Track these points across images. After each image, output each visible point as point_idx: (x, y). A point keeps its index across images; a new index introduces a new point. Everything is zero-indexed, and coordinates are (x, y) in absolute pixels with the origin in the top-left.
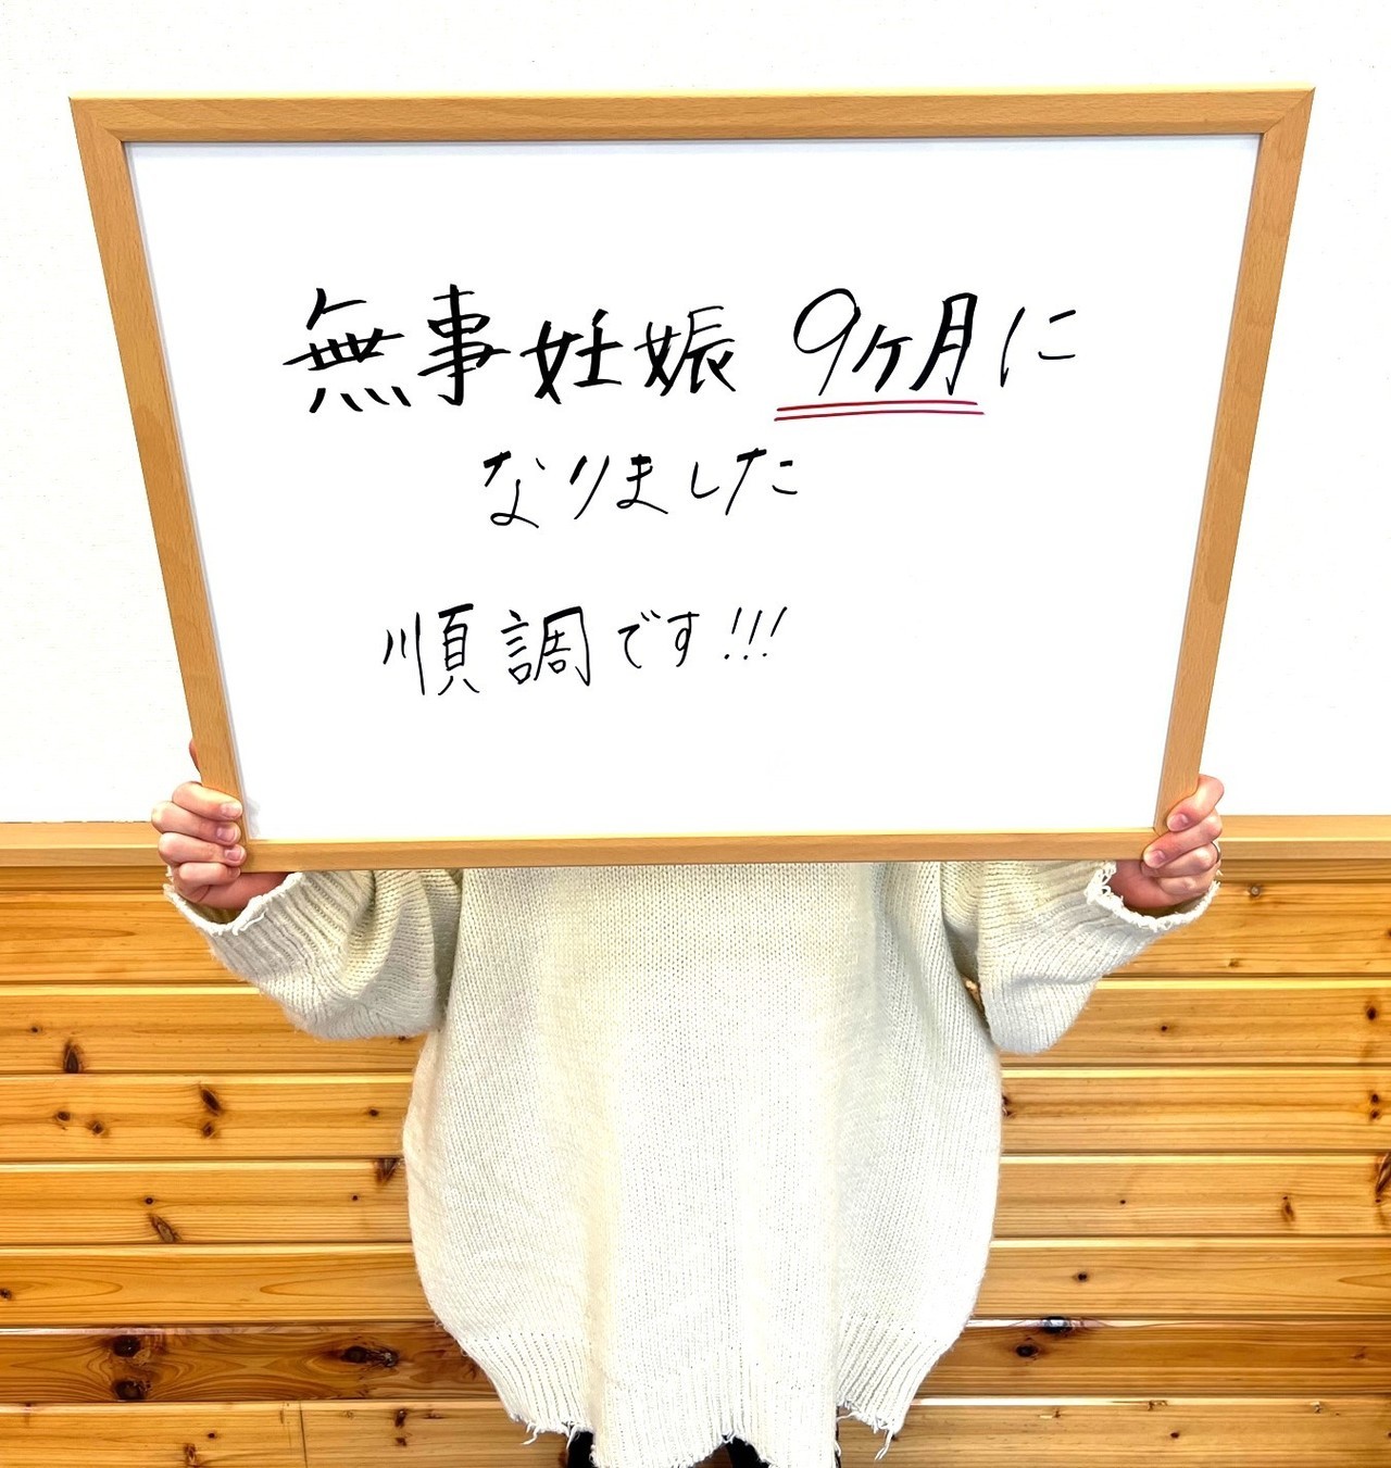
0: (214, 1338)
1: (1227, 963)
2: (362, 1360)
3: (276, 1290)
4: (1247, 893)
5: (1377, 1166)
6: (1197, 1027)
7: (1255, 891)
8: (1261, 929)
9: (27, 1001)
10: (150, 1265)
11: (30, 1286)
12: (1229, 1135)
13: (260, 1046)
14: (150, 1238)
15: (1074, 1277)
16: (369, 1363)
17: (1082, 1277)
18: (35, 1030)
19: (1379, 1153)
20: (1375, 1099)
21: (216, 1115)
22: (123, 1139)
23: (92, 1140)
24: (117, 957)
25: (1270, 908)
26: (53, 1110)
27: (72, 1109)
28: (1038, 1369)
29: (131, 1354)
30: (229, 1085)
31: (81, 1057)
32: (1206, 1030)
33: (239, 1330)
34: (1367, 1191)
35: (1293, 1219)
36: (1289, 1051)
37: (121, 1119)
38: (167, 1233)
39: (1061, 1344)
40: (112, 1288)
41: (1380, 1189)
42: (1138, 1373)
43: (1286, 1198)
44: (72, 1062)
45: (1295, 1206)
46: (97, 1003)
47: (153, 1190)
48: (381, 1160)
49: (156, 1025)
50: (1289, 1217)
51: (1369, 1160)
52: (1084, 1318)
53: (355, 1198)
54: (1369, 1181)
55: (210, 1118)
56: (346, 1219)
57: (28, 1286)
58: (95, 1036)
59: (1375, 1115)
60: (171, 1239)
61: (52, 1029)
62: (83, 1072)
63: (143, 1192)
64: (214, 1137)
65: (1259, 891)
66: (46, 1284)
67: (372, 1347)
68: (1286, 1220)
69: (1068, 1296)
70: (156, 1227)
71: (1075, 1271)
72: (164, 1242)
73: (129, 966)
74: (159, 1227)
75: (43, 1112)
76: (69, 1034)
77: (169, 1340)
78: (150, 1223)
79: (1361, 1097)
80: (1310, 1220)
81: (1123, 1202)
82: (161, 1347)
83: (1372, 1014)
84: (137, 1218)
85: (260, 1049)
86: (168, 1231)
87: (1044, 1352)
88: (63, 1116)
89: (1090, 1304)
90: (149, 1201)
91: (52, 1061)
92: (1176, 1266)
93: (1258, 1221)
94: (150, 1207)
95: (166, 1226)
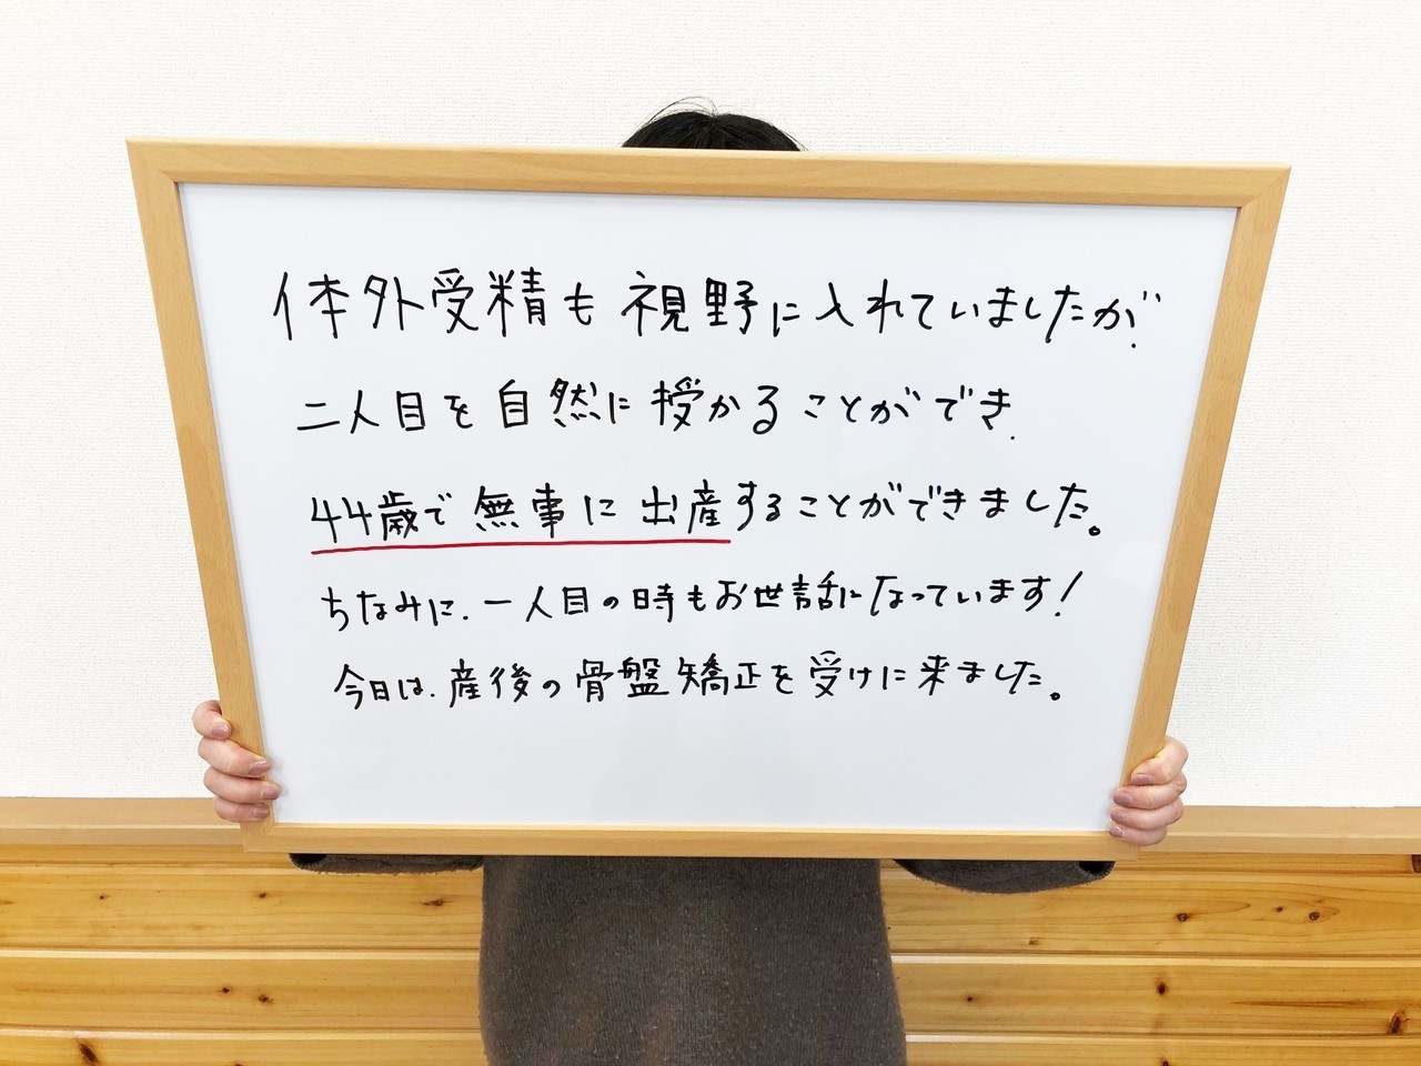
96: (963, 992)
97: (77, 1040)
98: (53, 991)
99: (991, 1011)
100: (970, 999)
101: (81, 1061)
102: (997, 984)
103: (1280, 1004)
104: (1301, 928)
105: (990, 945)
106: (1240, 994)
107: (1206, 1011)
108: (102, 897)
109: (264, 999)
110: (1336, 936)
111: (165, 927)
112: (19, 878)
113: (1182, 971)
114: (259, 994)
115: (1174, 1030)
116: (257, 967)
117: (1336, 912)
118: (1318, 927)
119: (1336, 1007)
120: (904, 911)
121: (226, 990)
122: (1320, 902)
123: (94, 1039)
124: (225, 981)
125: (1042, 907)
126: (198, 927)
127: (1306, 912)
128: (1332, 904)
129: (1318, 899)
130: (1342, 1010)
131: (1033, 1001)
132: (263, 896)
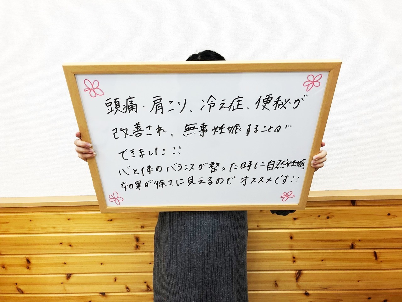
1: (256, 226)
5: (296, 273)
14: (17, 293)
19: (296, 270)
20: (294, 258)
21: (30, 264)
22: (10, 270)
23: (3, 270)
24: (5, 228)
30: (32, 258)
34: (294, 279)
35: (278, 286)
37: (9, 265)
38: (22, 292)
41: (297, 279)
43: (275, 281)
45: (277, 283)
47: (17, 281)
48: (68, 274)
49: (15, 244)
51: (294, 272)
53: (62, 283)
54: (294, 277)
55: (28, 265)
56: (60, 288)
59: (294, 262)
63: (15, 282)
64: (29, 269)
68: (276, 286)
70: (18, 290)
72: (20, 293)
73: (9, 230)
79: (291, 257)
83: (291, 238)
84: (14, 288)
85: (39, 249)
90: (16, 284)
94: (16, 285)
95: (21, 290)
97: (25, 258)
98: (19, 245)
101: (26, 263)
103: (321, 241)
104: (325, 221)
106: (311, 238)
107: (303, 243)
108: (31, 221)
109: (71, 246)
110: (334, 223)
111: (46, 228)
112: (11, 216)
113: (296, 233)
114: (69, 245)
115: (295, 249)
116: (69, 238)
117: (333, 216)
118: (329, 220)
119: (336, 241)
121: (61, 244)
122: (329, 214)
124: (61, 241)
126: (54, 228)
127: (326, 217)
128: (332, 214)
129: (328, 213)
130: (337, 242)
132: (69, 219)
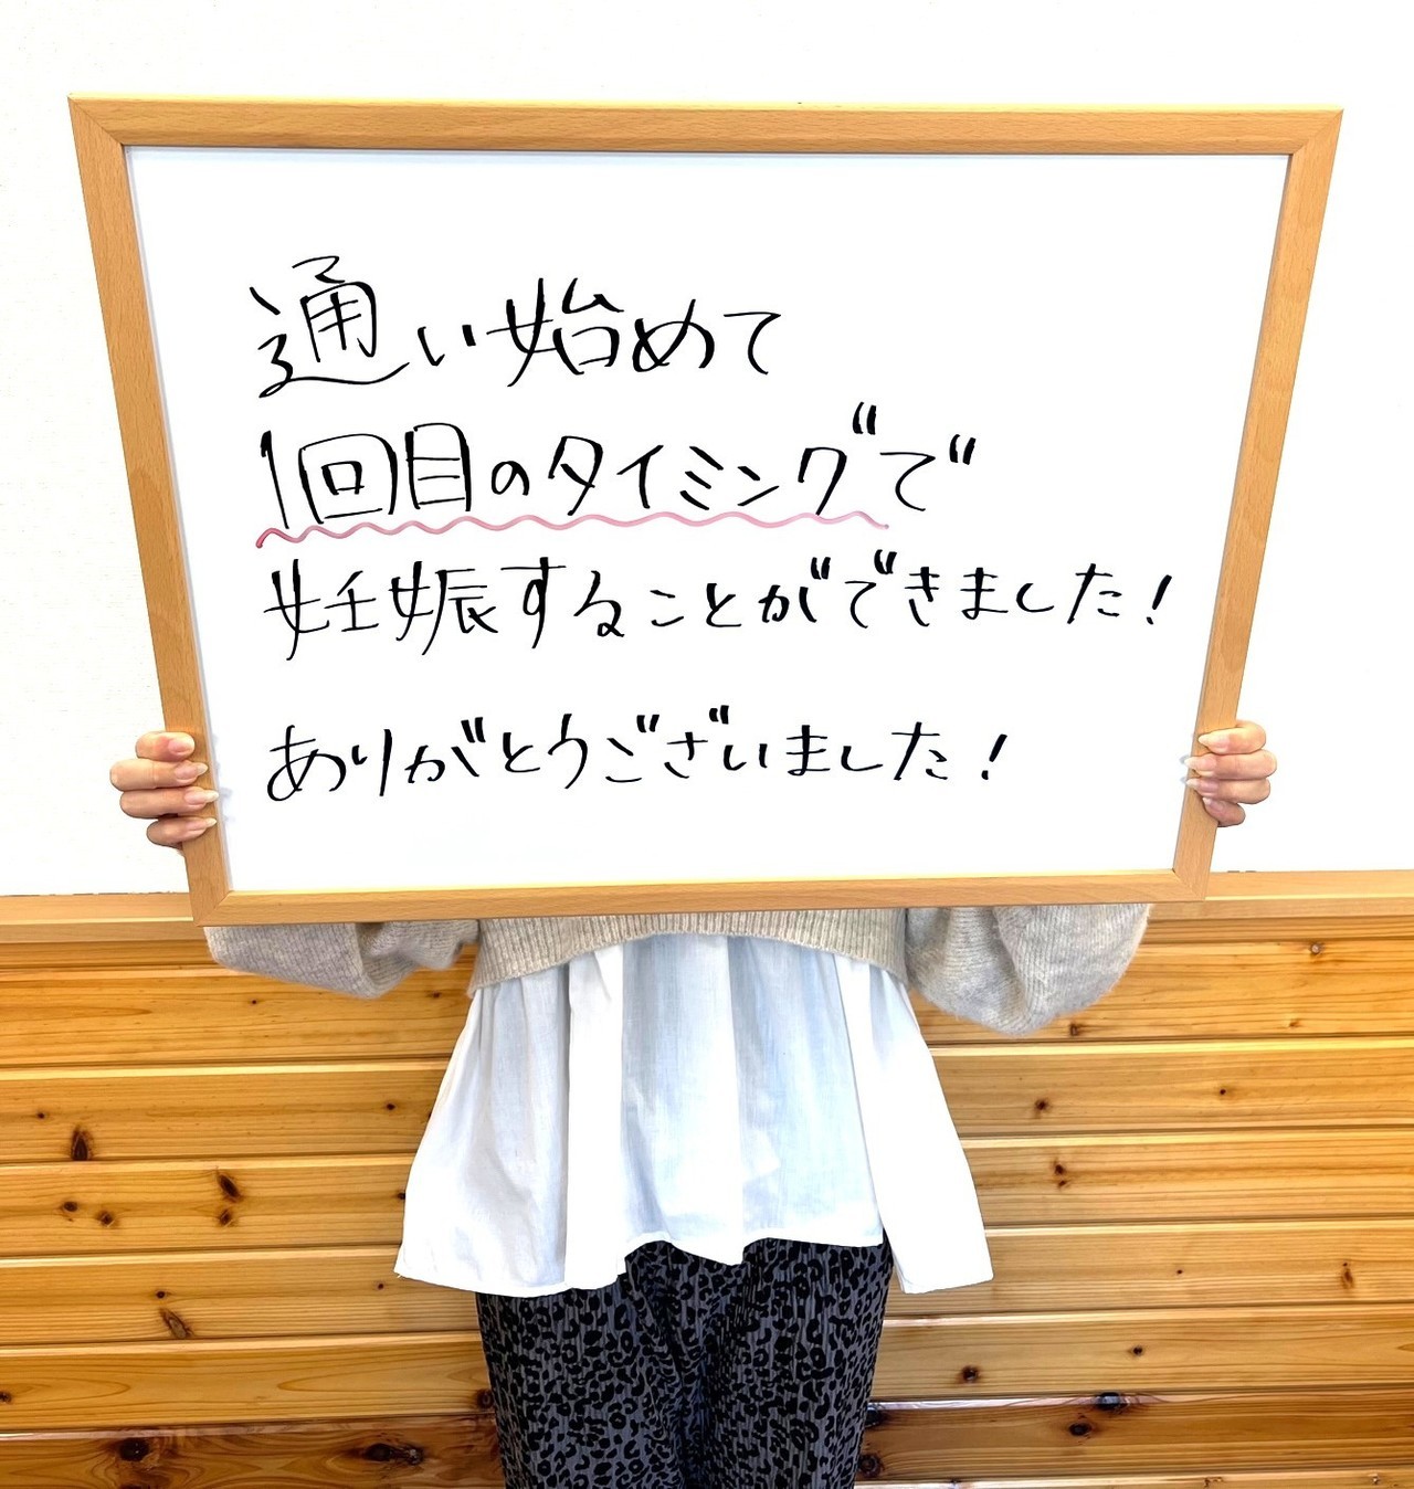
0: (228, 1438)
1: (1288, 1023)
2: (385, 1458)
3: (296, 1386)
4: (1308, 952)
6: (1256, 1090)
7: (1315, 949)
8: (1319, 987)
9: (30, 1085)
10: (163, 1363)
11: (31, 1388)
12: (1289, 1200)
13: (282, 1128)
14: (160, 1335)
15: (1129, 1351)
16: (392, 1461)
17: (1138, 1351)
18: (41, 1116)
21: (234, 1202)
22: (133, 1229)
23: (100, 1231)
24: (130, 1037)
25: (1330, 966)
26: (60, 1200)
27: (78, 1198)
28: (1093, 1448)
29: (139, 1457)
30: (248, 1172)
31: (91, 1143)
32: (1263, 1093)
33: (255, 1430)
35: (1353, 1286)
36: (1349, 1112)
37: (132, 1209)
38: (179, 1328)
39: (1115, 1422)
40: (120, 1388)
42: (1194, 1449)
43: (1345, 1265)
44: (80, 1149)
45: (1354, 1272)
46: (109, 1085)
47: (165, 1283)
49: (172, 1108)
50: (1348, 1284)
52: (1139, 1393)
53: (381, 1286)
55: (228, 1205)
56: (372, 1308)
57: (28, 1388)
58: (107, 1120)
60: (184, 1334)
61: (59, 1114)
62: (91, 1160)
63: (153, 1283)
64: (232, 1225)
65: (1320, 948)
66: (49, 1386)
67: (396, 1444)
68: (1345, 1287)
69: (1122, 1371)
70: (168, 1323)
71: (1131, 1345)
72: (176, 1338)
74: (171, 1322)
75: (46, 1202)
76: (78, 1121)
77: (180, 1443)
78: (160, 1318)
80: (1370, 1286)
81: (1180, 1272)
82: (172, 1450)
84: (148, 1314)
85: (282, 1131)
86: (180, 1327)
87: (1097, 1431)
88: (70, 1207)
89: (1146, 1378)
90: (161, 1295)
91: (58, 1149)
92: (1232, 1337)
93: (1317, 1289)
94: (162, 1301)
95: (179, 1321)
96: (1214, 1084)
97: (217, 1172)
98: (192, 1115)
99: (1244, 1105)
100: (1223, 1092)
101: (220, 1197)
102: (1252, 1072)
105: (1245, 1029)
108: (254, 1002)
111: (325, 1035)
112: (161, 982)
120: (1154, 992)
121: (390, 1107)
123: (236, 1171)
124: (393, 1096)
125: (1306, 983)
126: (363, 1034)
131: (1290, 1091)
132: (437, 995)
